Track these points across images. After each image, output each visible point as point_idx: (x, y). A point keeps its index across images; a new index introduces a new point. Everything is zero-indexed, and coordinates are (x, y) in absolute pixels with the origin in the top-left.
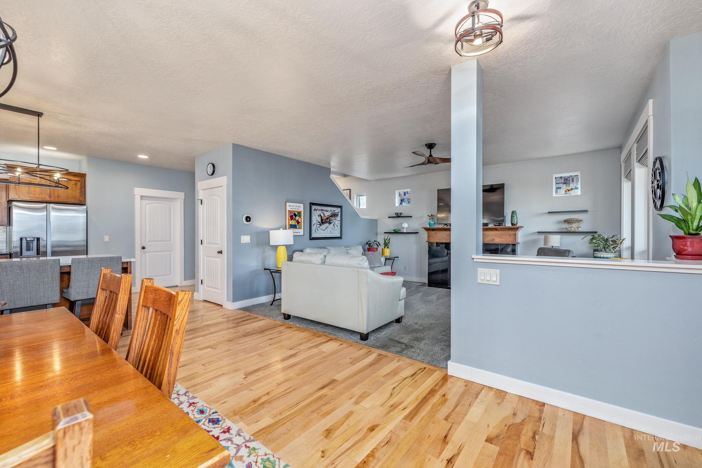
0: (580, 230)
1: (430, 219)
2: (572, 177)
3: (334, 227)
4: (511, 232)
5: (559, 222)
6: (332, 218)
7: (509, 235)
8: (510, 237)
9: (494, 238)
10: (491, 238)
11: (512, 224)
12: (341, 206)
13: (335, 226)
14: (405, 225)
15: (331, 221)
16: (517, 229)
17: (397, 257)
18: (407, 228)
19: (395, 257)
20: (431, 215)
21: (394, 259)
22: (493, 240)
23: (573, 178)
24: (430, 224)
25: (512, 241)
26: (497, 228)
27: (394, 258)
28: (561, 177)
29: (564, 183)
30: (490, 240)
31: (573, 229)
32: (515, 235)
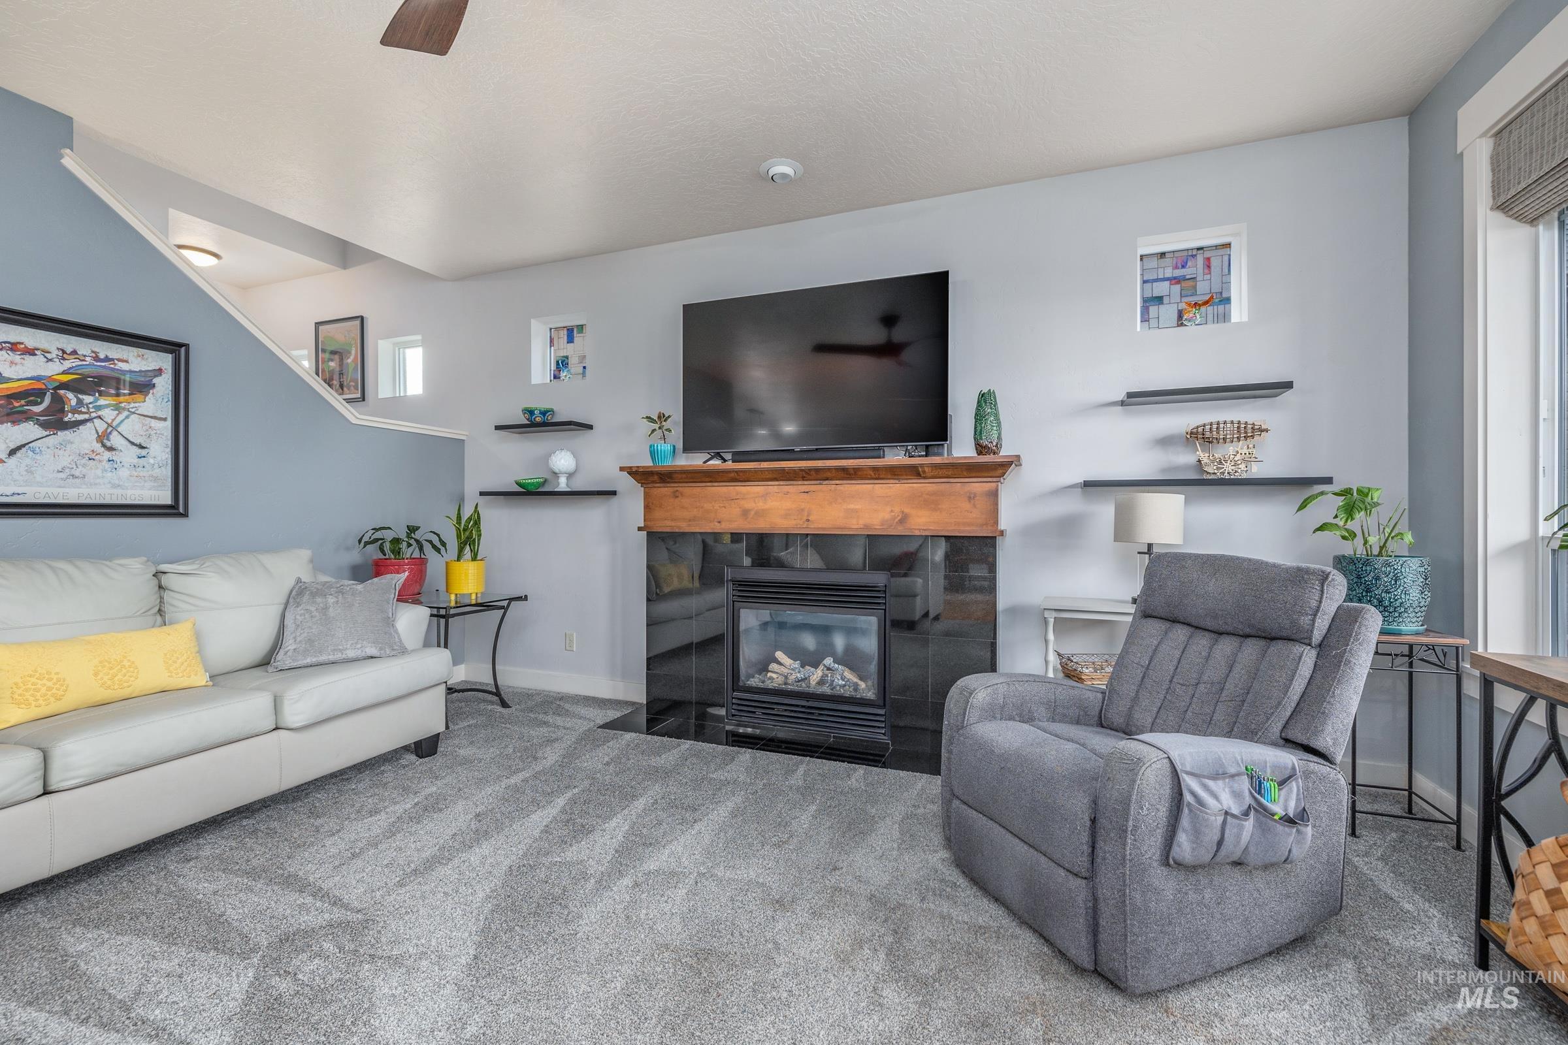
0: (1256, 471)
1: (654, 431)
2: (1207, 254)
3: (111, 449)
4: (978, 486)
5: (1165, 442)
6: (87, 399)
7: (970, 498)
8: (974, 506)
9: (907, 510)
10: (897, 509)
11: (981, 449)
12: (180, 345)
13: (115, 440)
14: (563, 461)
15: (74, 411)
16: (1001, 469)
17: (519, 599)
18: (570, 476)
19: (511, 600)
20: (659, 417)
21: (505, 609)
22: (904, 519)
23: (1208, 259)
24: (653, 454)
25: (982, 525)
26: (922, 465)
27: (505, 603)
28: (1163, 255)
29: (1175, 278)
30: (894, 518)
31: (1228, 467)
32: (994, 494)
